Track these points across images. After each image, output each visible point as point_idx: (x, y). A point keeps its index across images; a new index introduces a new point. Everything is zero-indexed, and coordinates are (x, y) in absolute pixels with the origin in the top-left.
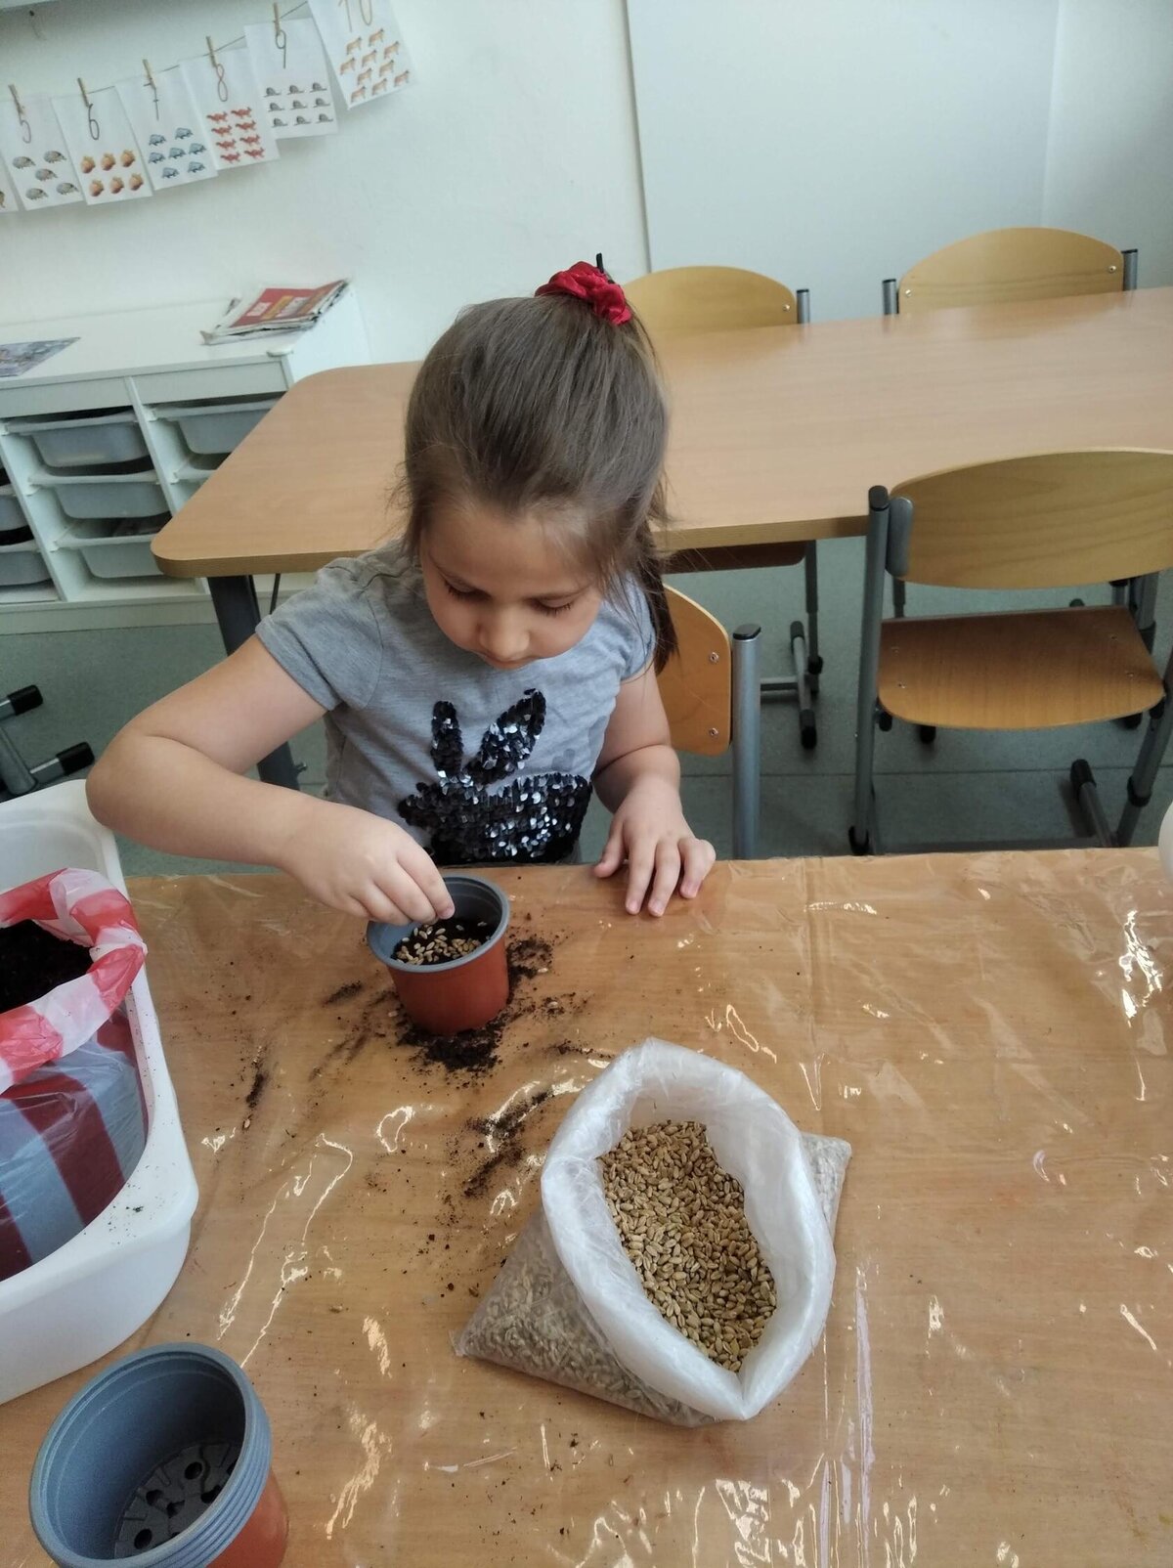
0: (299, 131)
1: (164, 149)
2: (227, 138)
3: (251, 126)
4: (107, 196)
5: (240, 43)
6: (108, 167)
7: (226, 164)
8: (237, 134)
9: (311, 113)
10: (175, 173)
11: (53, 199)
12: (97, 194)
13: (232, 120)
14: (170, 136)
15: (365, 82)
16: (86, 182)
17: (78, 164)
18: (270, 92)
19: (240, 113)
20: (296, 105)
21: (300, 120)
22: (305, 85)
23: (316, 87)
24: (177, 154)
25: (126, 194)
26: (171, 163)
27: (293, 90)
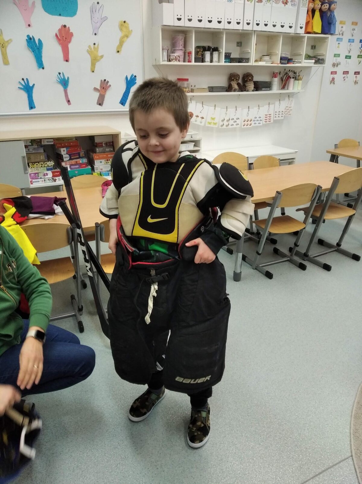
0: (279, 118)
1: (256, 119)
2: (266, 118)
3: (270, 117)
4: (245, 126)
5: (274, 104)
6: (247, 121)
7: (265, 123)
8: (268, 118)
9: (280, 116)
10: (256, 124)
11: (235, 126)
12: (244, 126)
13: (268, 115)
14: (258, 117)
15: (285, 112)
16: (243, 123)
17: (243, 120)
18: (276, 112)
19: (270, 115)
20: (279, 114)
21: (279, 117)
22: (281, 111)
23: (282, 112)
24: (257, 121)
25: (248, 126)
26: (256, 122)
27: (279, 112)
